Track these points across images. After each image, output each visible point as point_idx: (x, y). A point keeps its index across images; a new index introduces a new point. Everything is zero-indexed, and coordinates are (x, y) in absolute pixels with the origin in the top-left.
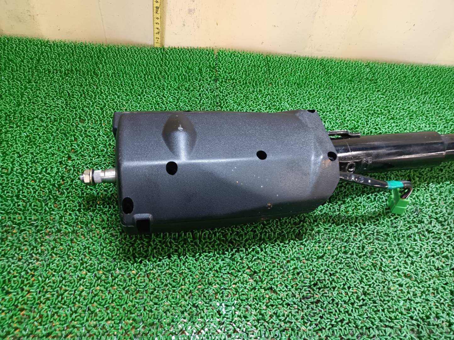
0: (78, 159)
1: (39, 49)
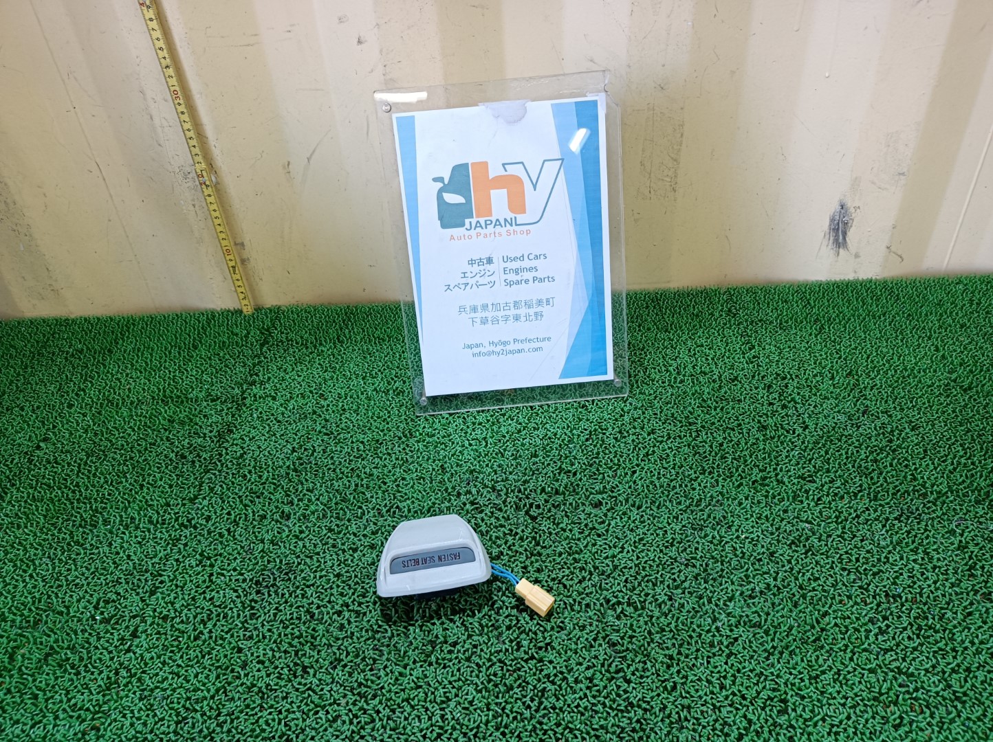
0: (47, 448)
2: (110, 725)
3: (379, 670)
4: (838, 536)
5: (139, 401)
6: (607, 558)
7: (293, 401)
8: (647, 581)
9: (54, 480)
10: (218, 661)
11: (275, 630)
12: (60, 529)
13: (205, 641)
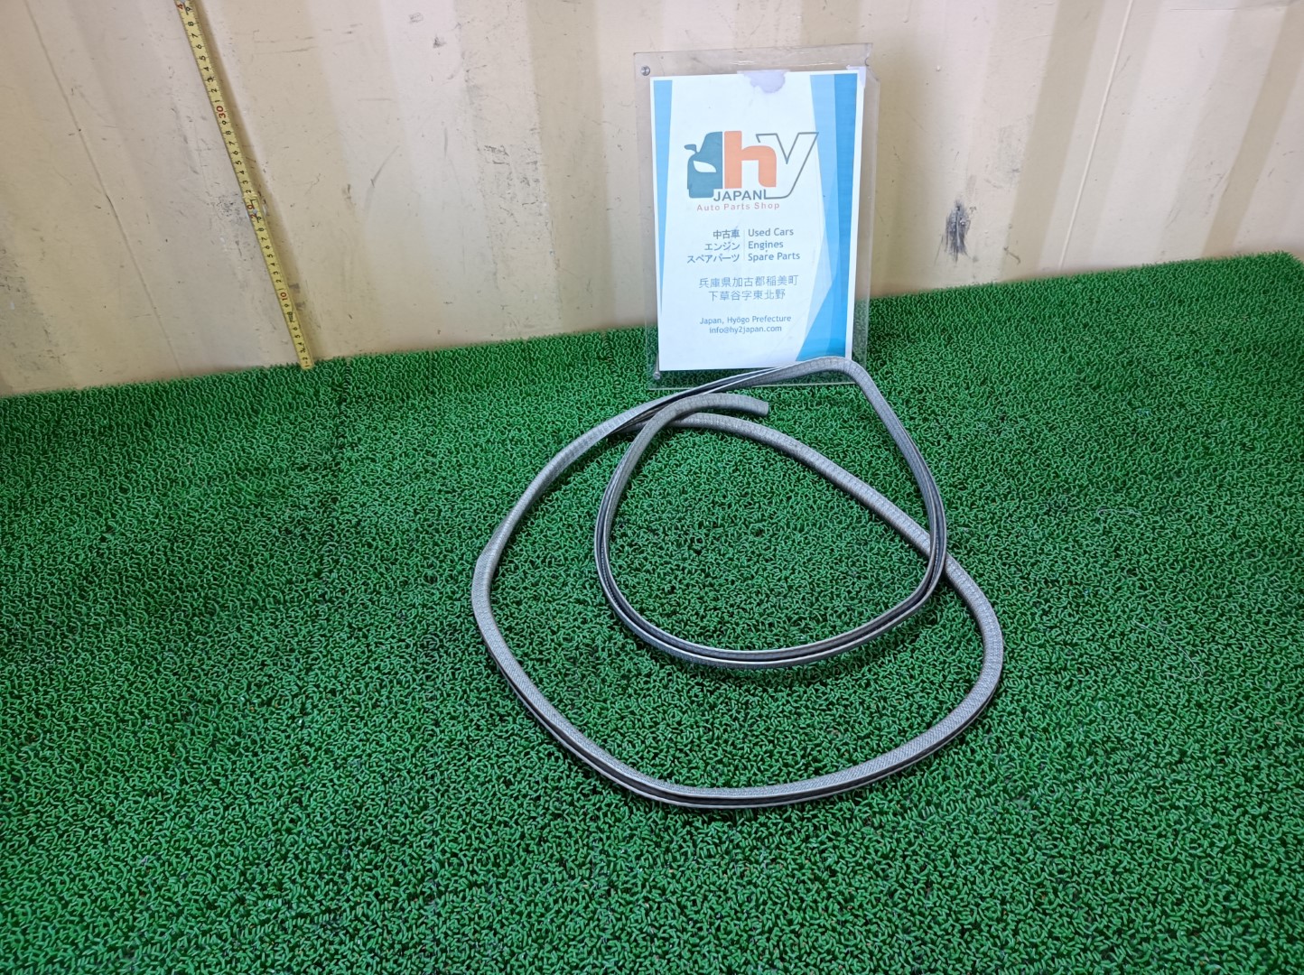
0: (115, 539)
1: (58, 405)
2: (311, 796)
3: (580, 708)
4: (996, 535)
5: (210, 477)
6: (779, 580)
7: (396, 462)
8: (825, 596)
9: (140, 571)
10: (407, 723)
11: (458, 688)
12: (172, 620)
13: (386, 707)
